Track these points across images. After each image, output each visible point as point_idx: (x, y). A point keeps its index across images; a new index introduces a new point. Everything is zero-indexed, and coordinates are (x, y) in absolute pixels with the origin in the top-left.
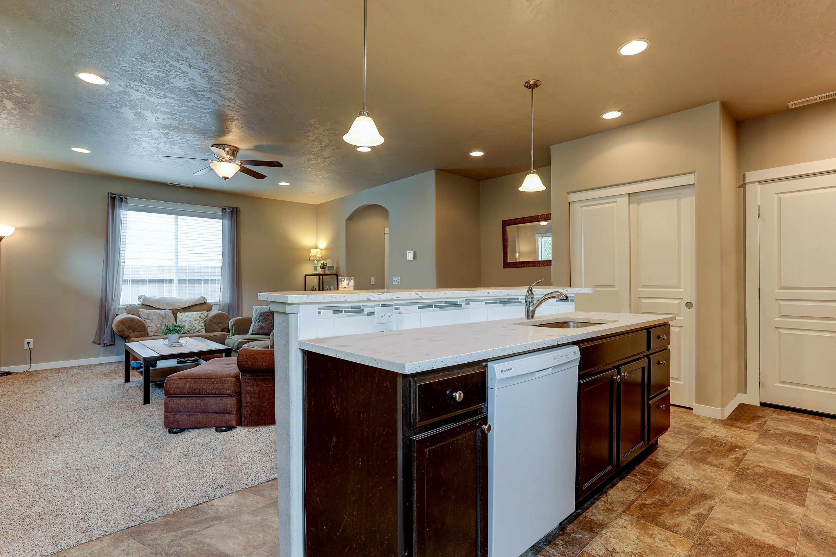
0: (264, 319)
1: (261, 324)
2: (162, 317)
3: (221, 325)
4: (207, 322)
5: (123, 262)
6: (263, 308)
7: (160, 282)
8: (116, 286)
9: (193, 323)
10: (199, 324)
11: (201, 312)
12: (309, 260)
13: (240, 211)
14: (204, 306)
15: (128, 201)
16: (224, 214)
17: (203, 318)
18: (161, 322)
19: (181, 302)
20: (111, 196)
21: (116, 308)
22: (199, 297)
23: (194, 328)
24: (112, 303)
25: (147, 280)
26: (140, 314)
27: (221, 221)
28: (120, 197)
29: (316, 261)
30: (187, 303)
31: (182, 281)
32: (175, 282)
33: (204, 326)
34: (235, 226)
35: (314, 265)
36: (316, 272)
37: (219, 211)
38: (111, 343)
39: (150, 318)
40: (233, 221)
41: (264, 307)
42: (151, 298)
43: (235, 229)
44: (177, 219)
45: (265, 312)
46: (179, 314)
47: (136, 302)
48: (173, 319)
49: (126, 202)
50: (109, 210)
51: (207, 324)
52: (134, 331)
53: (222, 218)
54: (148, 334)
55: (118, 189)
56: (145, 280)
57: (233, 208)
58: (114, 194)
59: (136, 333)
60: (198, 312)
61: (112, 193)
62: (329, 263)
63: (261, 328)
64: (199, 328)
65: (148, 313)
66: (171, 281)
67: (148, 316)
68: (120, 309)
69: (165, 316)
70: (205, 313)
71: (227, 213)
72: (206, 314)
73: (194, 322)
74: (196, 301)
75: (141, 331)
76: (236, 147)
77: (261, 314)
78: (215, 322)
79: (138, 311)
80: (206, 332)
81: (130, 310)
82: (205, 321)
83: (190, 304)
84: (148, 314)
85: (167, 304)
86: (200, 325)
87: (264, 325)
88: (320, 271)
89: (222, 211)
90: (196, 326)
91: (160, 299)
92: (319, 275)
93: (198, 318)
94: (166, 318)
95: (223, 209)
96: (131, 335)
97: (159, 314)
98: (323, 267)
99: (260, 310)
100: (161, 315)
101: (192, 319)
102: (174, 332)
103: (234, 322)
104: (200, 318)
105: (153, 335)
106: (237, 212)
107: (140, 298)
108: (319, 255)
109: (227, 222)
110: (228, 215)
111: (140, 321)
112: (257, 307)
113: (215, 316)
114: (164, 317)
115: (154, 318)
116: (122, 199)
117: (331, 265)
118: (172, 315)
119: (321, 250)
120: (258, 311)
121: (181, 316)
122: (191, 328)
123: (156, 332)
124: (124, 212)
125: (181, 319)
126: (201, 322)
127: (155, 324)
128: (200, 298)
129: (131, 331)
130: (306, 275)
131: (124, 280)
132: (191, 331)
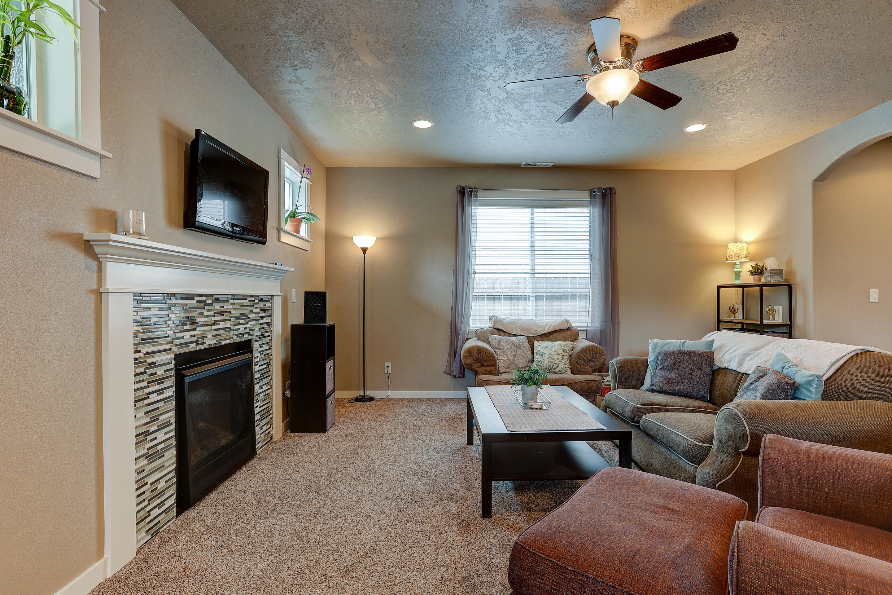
0: (673, 364)
1: (667, 374)
2: (515, 346)
3: (592, 364)
4: (573, 358)
5: (473, 273)
6: (668, 343)
7: (515, 298)
8: (465, 304)
9: (554, 357)
10: (562, 360)
11: (564, 343)
12: (725, 262)
13: (615, 193)
14: (568, 333)
15: (479, 194)
16: (592, 199)
17: (567, 351)
18: (514, 354)
19: (539, 327)
20: (460, 191)
21: (466, 331)
22: (562, 319)
23: (556, 366)
24: (461, 325)
25: (499, 296)
26: (491, 341)
27: (588, 210)
28: (470, 190)
29: (737, 263)
30: (546, 327)
31: (539, 298)
32: (531, 298)
33: (569, 364)
34: (608, 216)
35: (735, 270)
36: (738, 282)
37: (586, 196)
38: (460, 376)
39: (501, 348)
40: (605, 208)
41: (668, 341)
42: (504, 319)
43: (608, 221)
44: (532, 213)
45: (674, 353)
46: (536, 343)
47: (487, 325)
48: (529, 349)
49: (476, 196)
50: (458, 207)
51: (573, 362)
52: (482, 364)
53: (590, 205)
54: (498, 370)
55: (467, 181)
56: (497, 296)
57: (606, 189)
58: (464, 188)
59: (484, 368)
60: (560, 342)
61: (461, 187)
62: (770, 264)
63: (668, 381)
64: (562, 366)
65: (499, 340)
66: (526, 298)
67: (499, 345)
68: (470, 333)
69: (519, 344)
70: (570, 344)
71: (597, 196)
72: (571, 346)
73: (556, 357)
74: (557, 325)
75: (490, 366)
76: (633, 39)
77: (667, 355)
78: (585, 358)
79: (488, 337)
80: (572, 373)
81: (481, 335)
82: (570, 356)
83: (550, 330)
84: (500, 342)
85: (522, 329)
86: (564, 362)
87: (673, 375)
88: (747, 278)
89: (590, 195)
90: (558, 363)
91: (514, 321)
92: (743, 287)
93: (561, 352)
94: (521, 349)
95: (592, 193)
96: (480, 370)
97: (512, 342)
98: (758, 271)
99: (662, 348)
100: (514, 344)
101: (552, 352)
102: (531, 383)
103: (618, 366)
104: (564, 351)
105: (504, 371)
106: (611, 194)
107: (491, 319)
108: (745, 252)
109: (597, 211)
110: (599, 200)
111: (490, 352)
112: (656, 341)
113: (585, 351)
114: (518, 347)
115: (506, 347)
116: (471, 192)
117: (775, 267)
118: (528, 344)
119: (748, 243)
120: (658, 350)
121: (540, 346)
122: (552, 365)
123: (508, 368)
124: (474, 209)
125: (539, 351)
126: (565, 358)
127: (507, 356)
128: (563, 321)
129: (479, 364)
130: (719, 288)
131: (474, 296)
132: (552, 370)
